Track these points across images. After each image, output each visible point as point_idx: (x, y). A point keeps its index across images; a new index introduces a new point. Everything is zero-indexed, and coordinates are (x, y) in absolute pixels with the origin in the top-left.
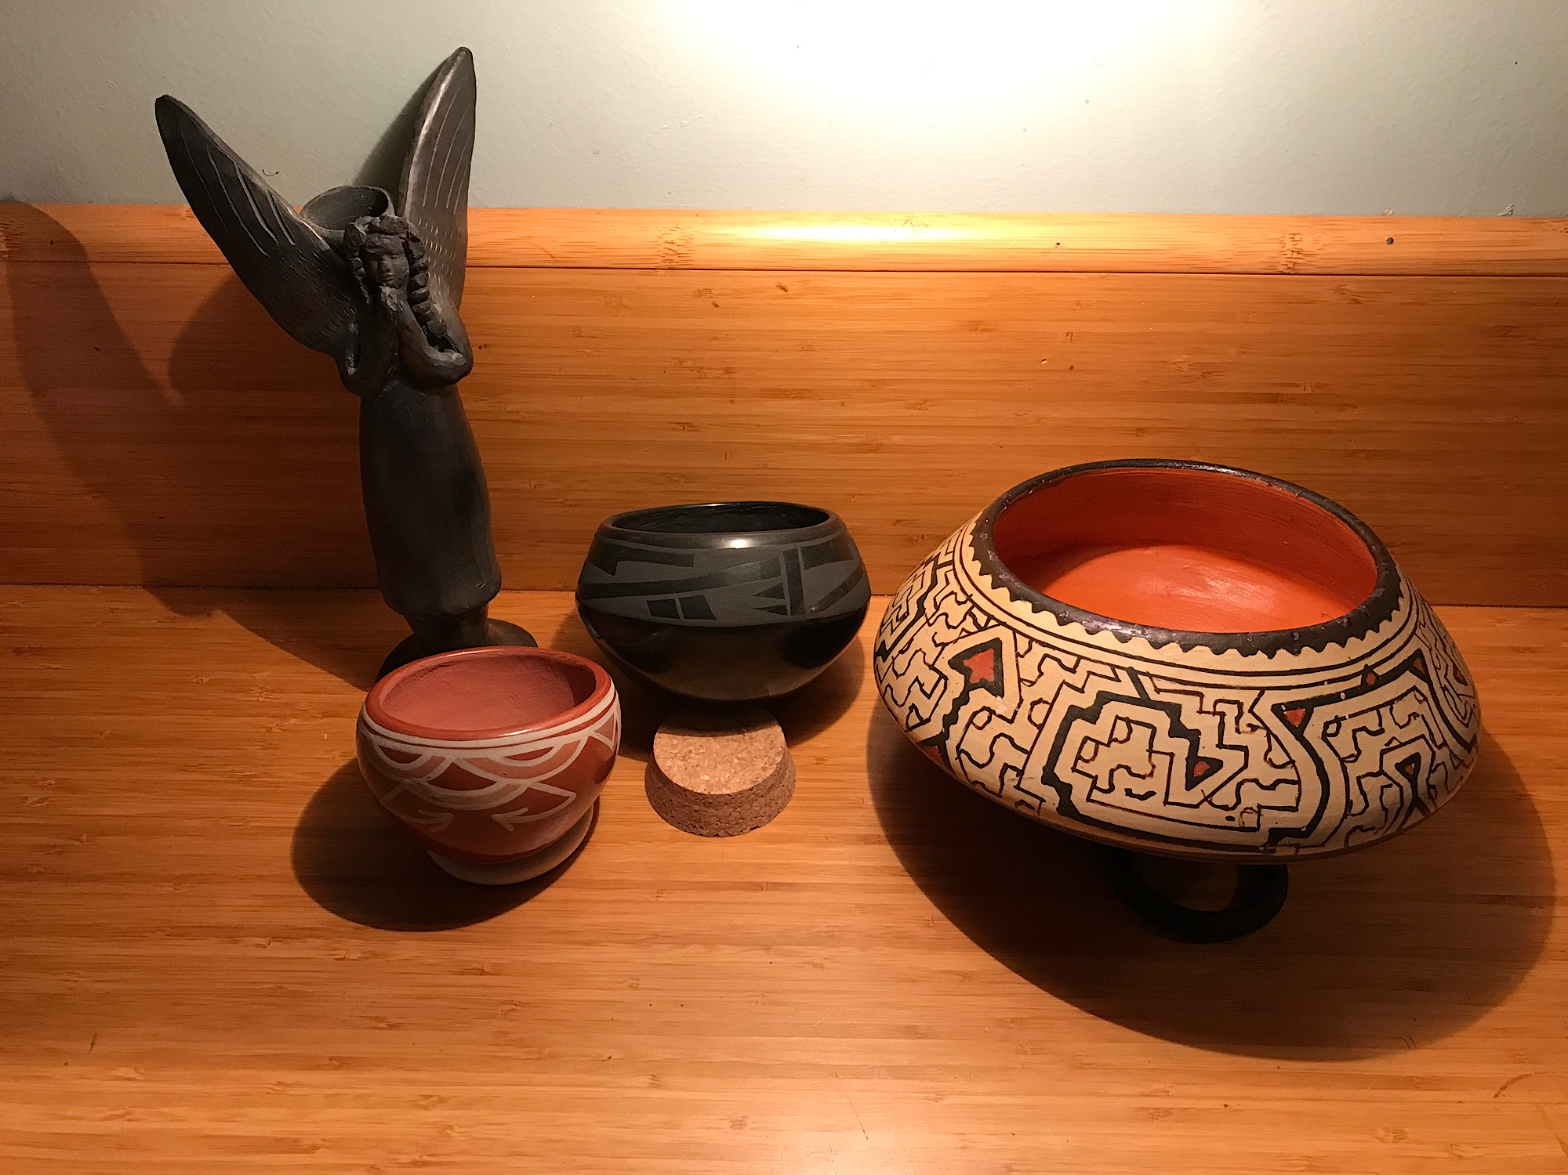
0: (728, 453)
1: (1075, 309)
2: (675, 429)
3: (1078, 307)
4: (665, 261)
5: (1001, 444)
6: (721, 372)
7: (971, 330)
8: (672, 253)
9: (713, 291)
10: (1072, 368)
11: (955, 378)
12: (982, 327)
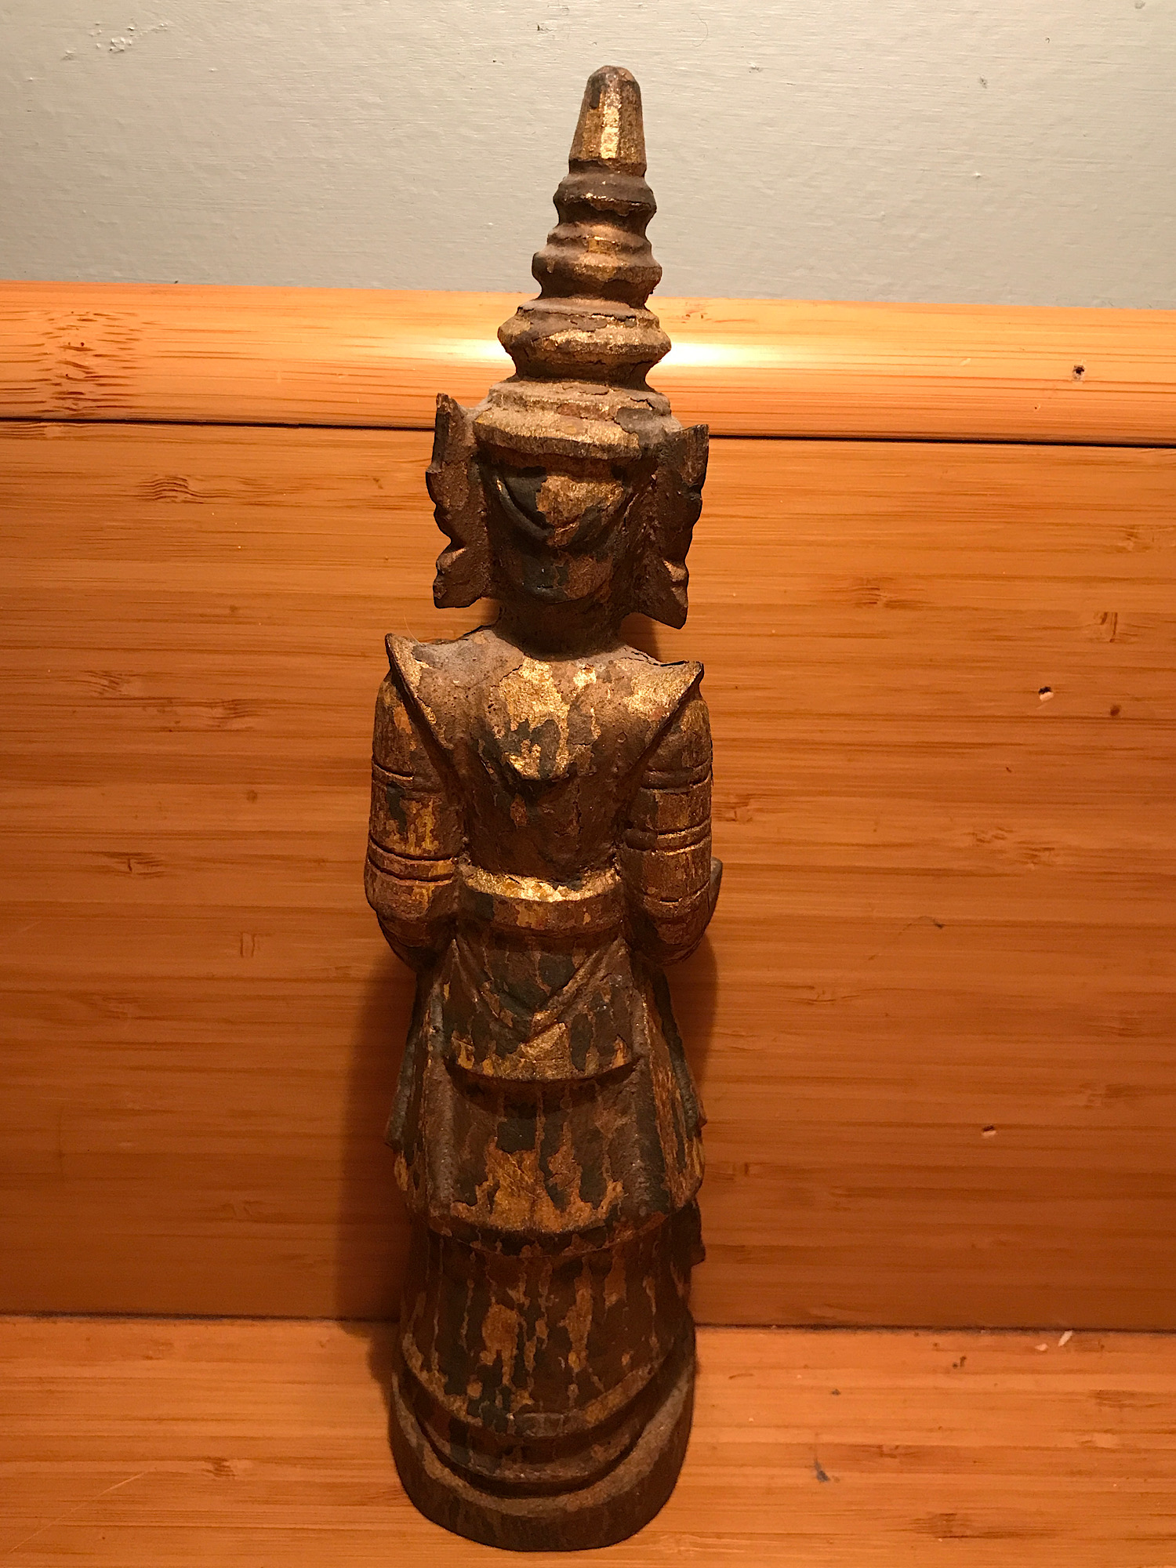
0: (247, 938)
1: (1121, 550)
2: (105, 871)
3: (1130, 545)
4: (63, 396)
5: (941, 917)
6: (219, 712)
7: (859, 604)
8: (82, 375)
9: (193, 486)
10: (1115, 712)
11: (818, 737)
12: (885, 596)
